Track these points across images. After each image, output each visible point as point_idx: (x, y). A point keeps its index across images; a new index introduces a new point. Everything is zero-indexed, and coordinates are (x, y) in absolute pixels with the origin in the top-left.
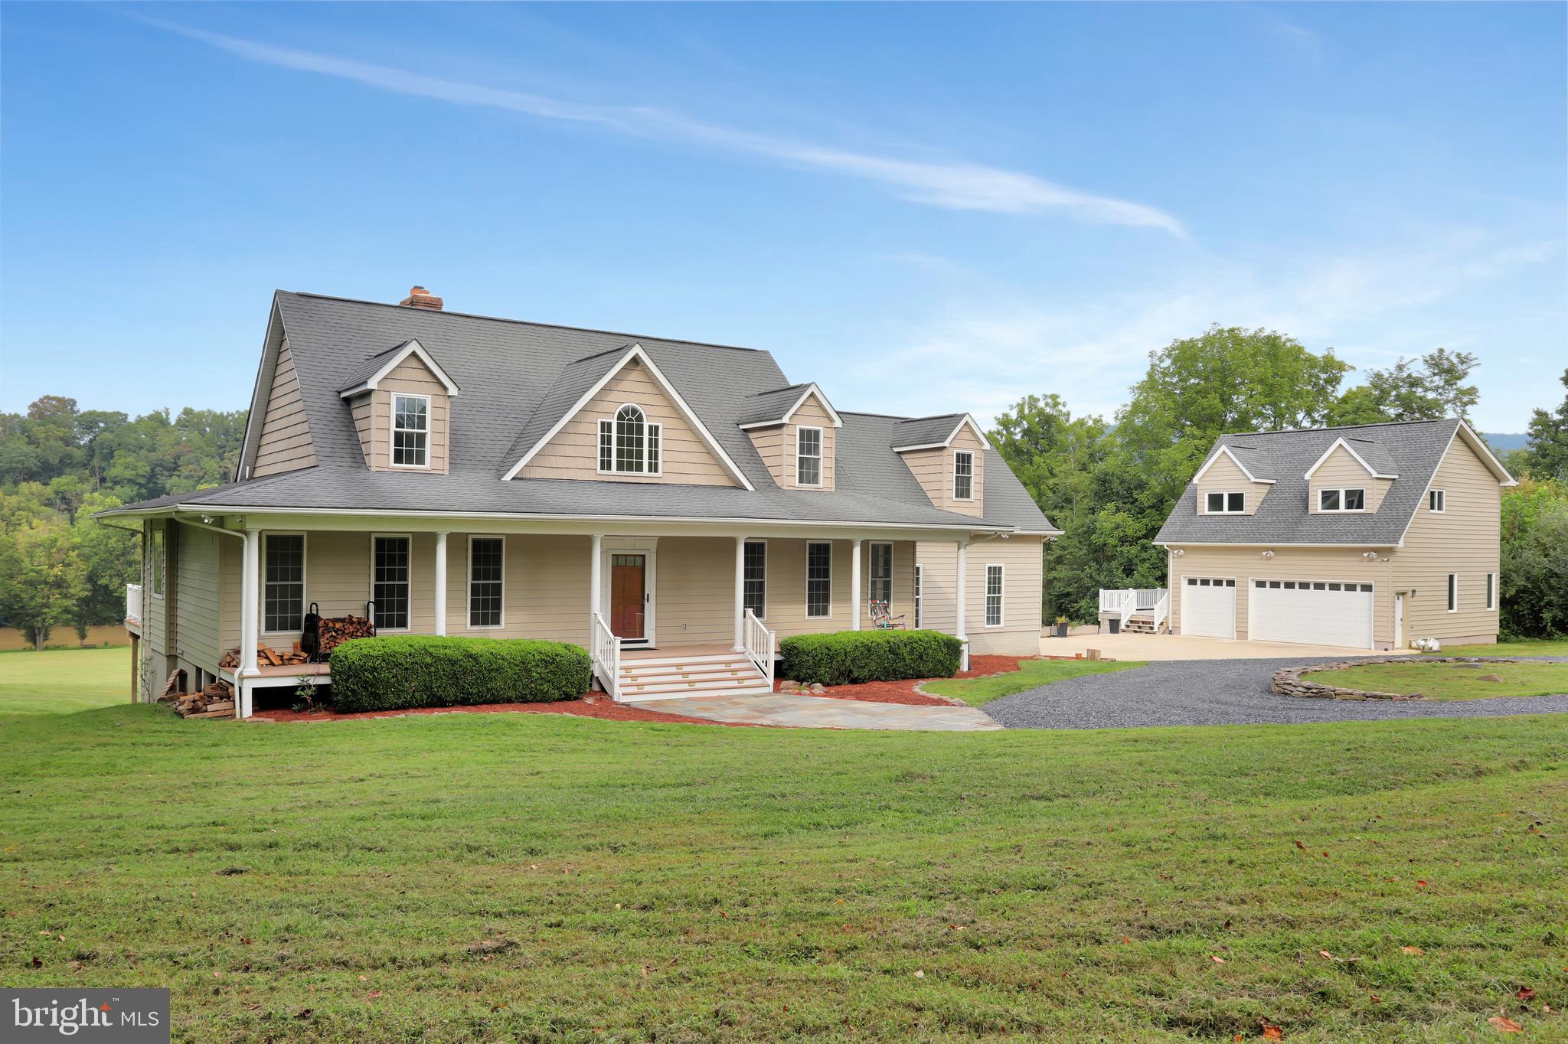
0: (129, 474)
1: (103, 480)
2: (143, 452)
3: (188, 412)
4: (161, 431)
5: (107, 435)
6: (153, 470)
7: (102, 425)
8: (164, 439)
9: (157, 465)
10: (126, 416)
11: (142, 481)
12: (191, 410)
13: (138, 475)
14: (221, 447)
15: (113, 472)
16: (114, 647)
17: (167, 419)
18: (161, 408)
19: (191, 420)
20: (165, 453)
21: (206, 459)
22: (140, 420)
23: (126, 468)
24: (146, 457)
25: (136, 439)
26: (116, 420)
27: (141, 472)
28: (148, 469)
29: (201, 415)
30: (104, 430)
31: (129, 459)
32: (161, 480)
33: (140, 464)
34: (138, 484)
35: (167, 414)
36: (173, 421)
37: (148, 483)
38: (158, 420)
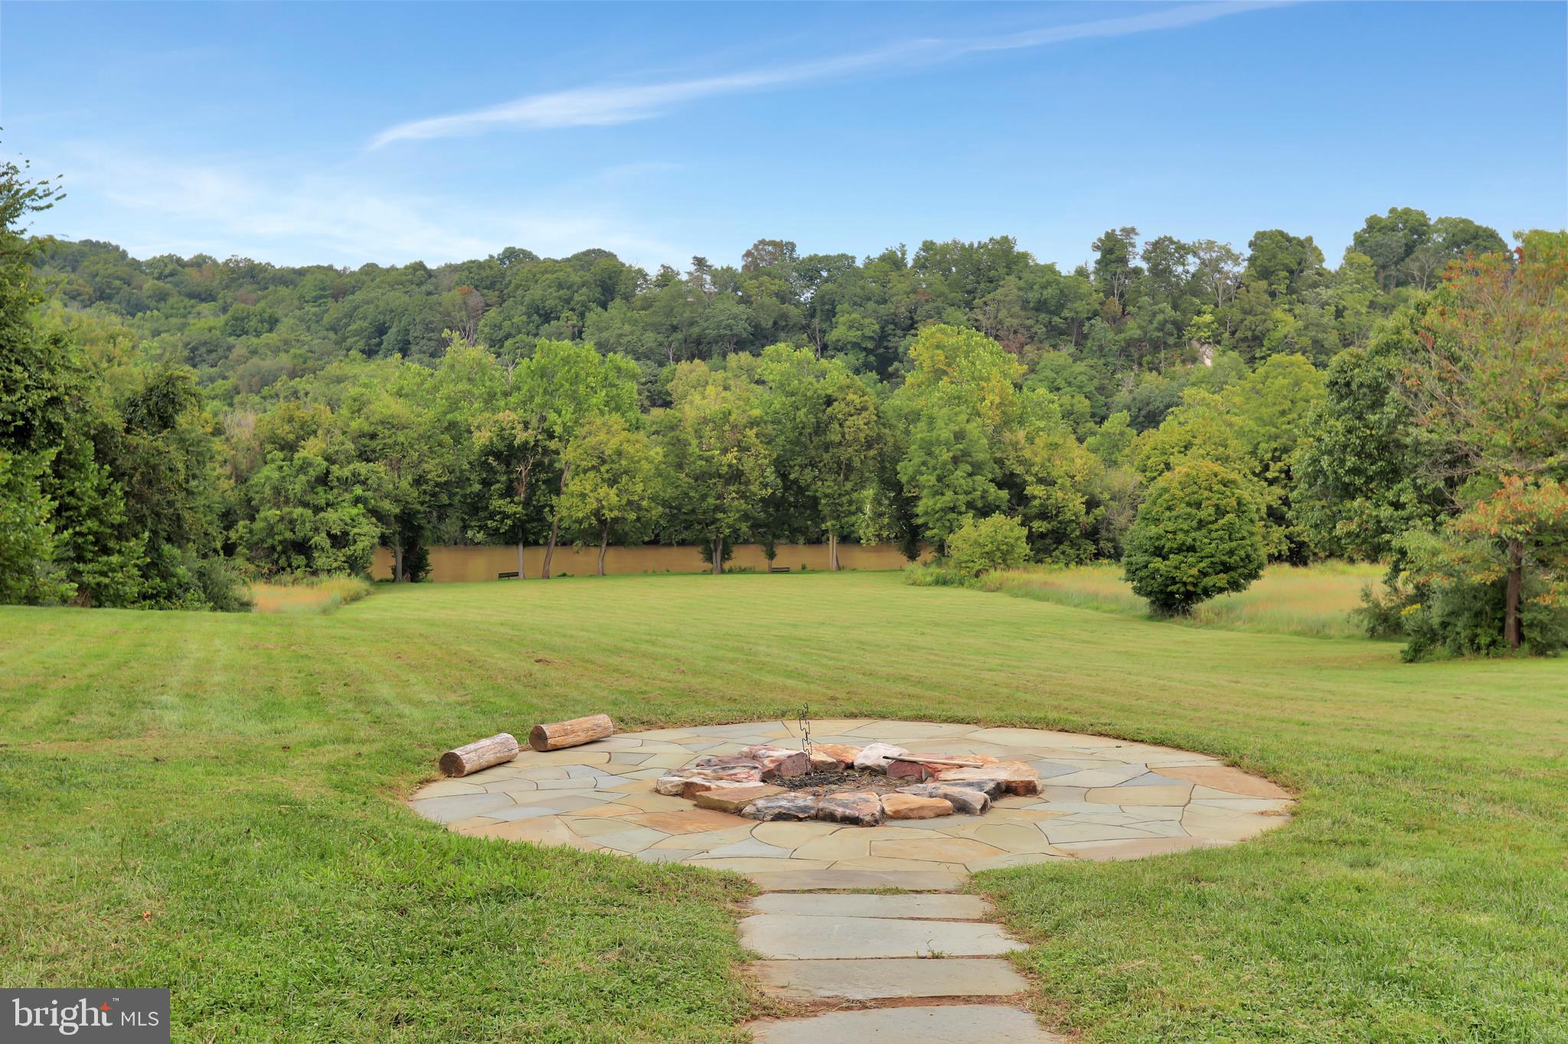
0: (854, 335)
1: (824, 348)
2: (871, 305)
3: (928, 246)
4: (894, 275)
5: (830, 286)
6: (882, 328)
7: (825, 274)
8: (899, 286)
9: (887, 322)
10: (853, 258)
11: (870, 345)
12: (932, 243)
13: (864, 337)
14: (969, 292)
15: (833, 336)
16: (813, 571)
17: (903, 258)
18: (894, 246)
19: (933, 256)
20: (900, 305)
21: (950, 310)
22: (869, 261)
23: (850, 327)
24: (875, 311)
25: (863, 288)
26: (841, 264)
27: (868, 332)
28: (877, 327)
29: (945, 249)
30: (827, 280)
31: (854, 316)
32: (893, 341)
33: (867, 321)
34: (865, 349)
35: (904, 254)
36: (910, 263)
37: (877, 347)
38: (892, 261)
